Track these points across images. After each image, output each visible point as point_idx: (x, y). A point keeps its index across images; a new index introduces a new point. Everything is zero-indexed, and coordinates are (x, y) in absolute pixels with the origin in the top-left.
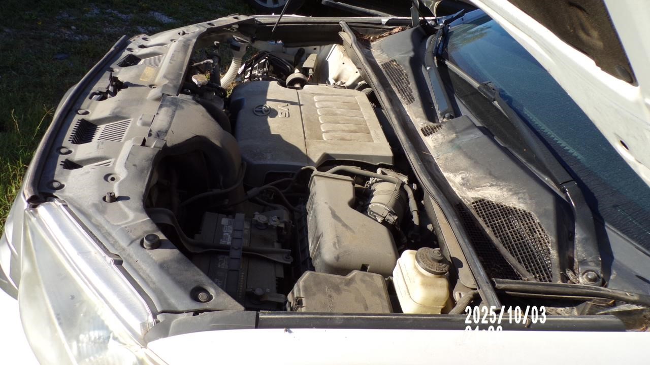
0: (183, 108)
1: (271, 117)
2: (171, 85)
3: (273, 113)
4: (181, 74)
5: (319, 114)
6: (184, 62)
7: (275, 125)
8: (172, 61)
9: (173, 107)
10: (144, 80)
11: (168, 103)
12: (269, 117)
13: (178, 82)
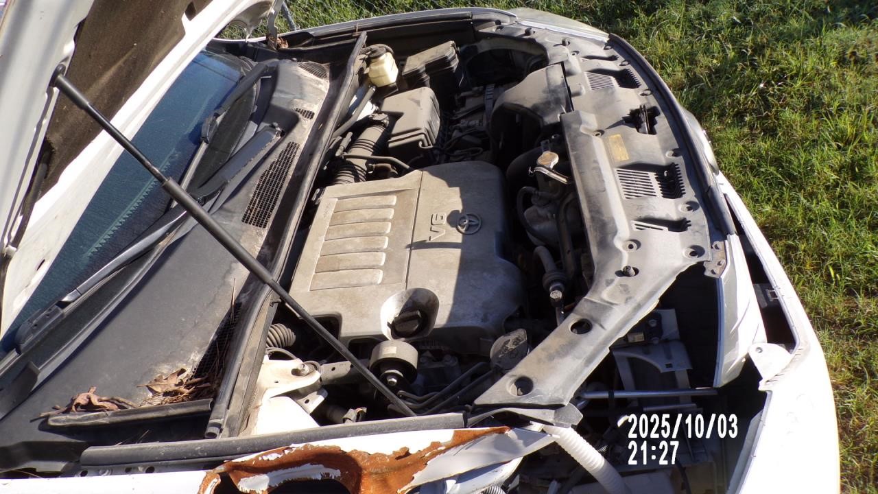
0: (544, 92)
1: (458, 211)
2: (574, 126)
3: (454, 220)
4: (573, 150)
5: (387, 239)
6: (580, 173)
7: (453, 200)
8: (595, 165)
9: (552, 88)
10: (615, 136)
11: (559, 90)
12: (460, 211)
13: (570, 135)
